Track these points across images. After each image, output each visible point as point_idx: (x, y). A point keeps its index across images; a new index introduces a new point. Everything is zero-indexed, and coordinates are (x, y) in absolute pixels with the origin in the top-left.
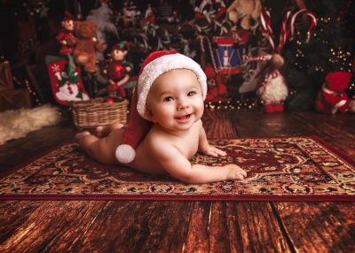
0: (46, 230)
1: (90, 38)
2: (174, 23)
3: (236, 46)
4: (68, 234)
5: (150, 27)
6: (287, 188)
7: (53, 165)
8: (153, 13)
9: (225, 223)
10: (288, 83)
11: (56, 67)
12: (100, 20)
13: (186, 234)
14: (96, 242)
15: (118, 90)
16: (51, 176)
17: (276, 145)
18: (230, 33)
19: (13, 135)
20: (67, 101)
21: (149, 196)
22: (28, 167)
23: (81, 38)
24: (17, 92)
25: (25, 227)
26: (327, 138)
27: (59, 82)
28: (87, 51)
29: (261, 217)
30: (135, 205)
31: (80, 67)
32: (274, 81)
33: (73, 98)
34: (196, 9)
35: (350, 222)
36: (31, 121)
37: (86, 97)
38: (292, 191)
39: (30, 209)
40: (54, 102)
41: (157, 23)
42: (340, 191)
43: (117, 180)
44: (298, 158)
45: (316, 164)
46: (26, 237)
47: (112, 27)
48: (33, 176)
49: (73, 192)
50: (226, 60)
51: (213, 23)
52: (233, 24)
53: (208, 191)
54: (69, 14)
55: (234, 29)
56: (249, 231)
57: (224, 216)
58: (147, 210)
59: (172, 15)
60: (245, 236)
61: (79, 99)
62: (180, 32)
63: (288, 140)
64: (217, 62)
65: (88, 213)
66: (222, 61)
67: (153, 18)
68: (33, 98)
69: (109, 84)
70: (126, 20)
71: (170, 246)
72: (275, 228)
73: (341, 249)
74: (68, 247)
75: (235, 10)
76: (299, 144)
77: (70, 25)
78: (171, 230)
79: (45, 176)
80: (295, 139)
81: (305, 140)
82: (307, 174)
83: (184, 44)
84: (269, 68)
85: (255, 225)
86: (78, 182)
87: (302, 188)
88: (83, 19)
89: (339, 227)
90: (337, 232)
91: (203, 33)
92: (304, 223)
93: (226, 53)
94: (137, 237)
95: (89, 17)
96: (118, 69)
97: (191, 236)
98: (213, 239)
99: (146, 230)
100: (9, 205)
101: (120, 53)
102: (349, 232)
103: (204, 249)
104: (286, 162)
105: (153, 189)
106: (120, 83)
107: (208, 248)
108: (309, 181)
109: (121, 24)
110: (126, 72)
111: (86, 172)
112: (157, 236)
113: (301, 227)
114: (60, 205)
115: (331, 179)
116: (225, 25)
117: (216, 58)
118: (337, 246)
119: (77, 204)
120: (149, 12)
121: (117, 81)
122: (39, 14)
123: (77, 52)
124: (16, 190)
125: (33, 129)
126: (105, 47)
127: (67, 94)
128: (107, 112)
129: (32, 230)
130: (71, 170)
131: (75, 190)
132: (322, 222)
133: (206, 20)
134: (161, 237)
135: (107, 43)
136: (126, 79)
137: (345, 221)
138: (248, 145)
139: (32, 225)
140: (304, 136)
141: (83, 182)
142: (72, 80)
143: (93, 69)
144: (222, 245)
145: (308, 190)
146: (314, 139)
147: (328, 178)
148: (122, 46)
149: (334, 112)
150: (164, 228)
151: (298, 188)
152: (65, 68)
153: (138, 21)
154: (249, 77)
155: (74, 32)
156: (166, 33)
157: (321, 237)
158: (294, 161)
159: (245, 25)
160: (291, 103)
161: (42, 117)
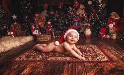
0: (31, 69)
1: (42, 19)
2: (63, 15)
3: (79, 21)
4: (37, 71)
5: (57, 16)
6: (88, 59)
7: (32, 52)
8: (58, 12)
9: (73, 68)
10: (91, 30)
11: (33, 26)
12: (44, 14)
13: (64, 70)
14: (43, 72)
15: (49, 32)
16: (32, 56)
17: (87, 47)
18: (77, 18)
19: (22, 44)
20: (35, 35)
21: (56, 61)
22: (26, 53)
23: (39, 18)
24: (22, 32)
25: (26, 69)
26: (100, 45)
27: (33, 30)
28: (41, 22)
29: (81, 66)
30: (52, 63)
31: (39, 26)
32: (88, 30)
33: (37, 34)
34: (69, 12)
35: (100, 67)
36: (26, 40)
37: (40, 34)
38: (89, 60)
39: (27, 64)
40: (32, 35)
41: (59, 15)
42: (99, 60)
43: (48, 57)
44: (92, 51)
45: (95, 53)
46: (27, 71)
47: (47, 15)
48: (27, 56)
49: (37, 60)
50: (76, 24)
51: (73, 15)
52: (78, 15)
53: (69, 60)
54: (37, 13)
55: (78, 16)
56: (78, 70)
57: (73, 66)
58: (55, 64)
59: (63, 13)
60: (77, 71)
61: (39, 34)
62: (65, 17)
63: (90, 46)
64: (74, 25)
65: (41, 65)
66: (75, 24)
67: (58, 13)
68: (26, 33)
69: (46, 30)
70: (51, 14)
71: (60, 73)
72: (84, 69)
73: (97, 74)
74: (37, 73)
75: (78, 12)
76: (93, 47)
77: (37, 15)
78: (60, 69)
79: (30, 55)
80: (92, 46)
81: (94, 46)
82: (93, 55)
83: (66, 20)
84: (87, 27)
85: (79, 68)
86: (39, 57)
87: (91, 59)
88: (40, 14)
89: (98, 69)
90: (97, 70)
91: (70, 17)
92: (90, 67)
93: (76, 22)
94: (53, 71)
95: (42, 13)
96: (49, 26)
97: (65, 71)
98: (70, 71)
99: (55, 70)
100: (22, 63)
101: (49, 22)
102: (99, 70)
103: (67, 74)
104: (89, 52)
105: (57, 59)
106: (49, 30)
107: (68, 74)
108: (93, 57)
109: (50, 15)
110: (51, 27)
111: (41, 54)
112: (57, 71)
113: (89, 69)
114: (34, 63)
115: (98, 57)
116: (76, 16)
117: (74, 23)
118: (96, 73)
119: (39, 63)
120: (57, 12)
121: (48, 29)
122: (29, 12)
123: (38, 22)
124: (23, 59)
125: (27, 42)
126: (45, 20)
127: (36, 33)
128: (46, 38)
129: (28, 69)
130: (37, 54)
131: (38, 59)
132: (94, 67)
133: (71, 14)
134: (58, 71)
135: (46, 19)
136: (51, 29)
137: (99, 67)
138: (80, 47)
139: (28, 68)
140: (94, 45)
141: (40, 57)
142: (37, 29)
143: (42, 26)
144: (71, 73)
145: (92, 59)
146: (96, 46)
147: (97, 56)
148: (50, 20)
149: (102, 38)
150: (59, 69)
151: (90, 59)
152: (35, 26)
153: (54, 14)
154: (82, 28)
155: (38, 17)
156: (61, 17)
157: (93, 71)
158: (90, 52)
159: (81, 16)
160: (92, 36)
161: (29, 39)
